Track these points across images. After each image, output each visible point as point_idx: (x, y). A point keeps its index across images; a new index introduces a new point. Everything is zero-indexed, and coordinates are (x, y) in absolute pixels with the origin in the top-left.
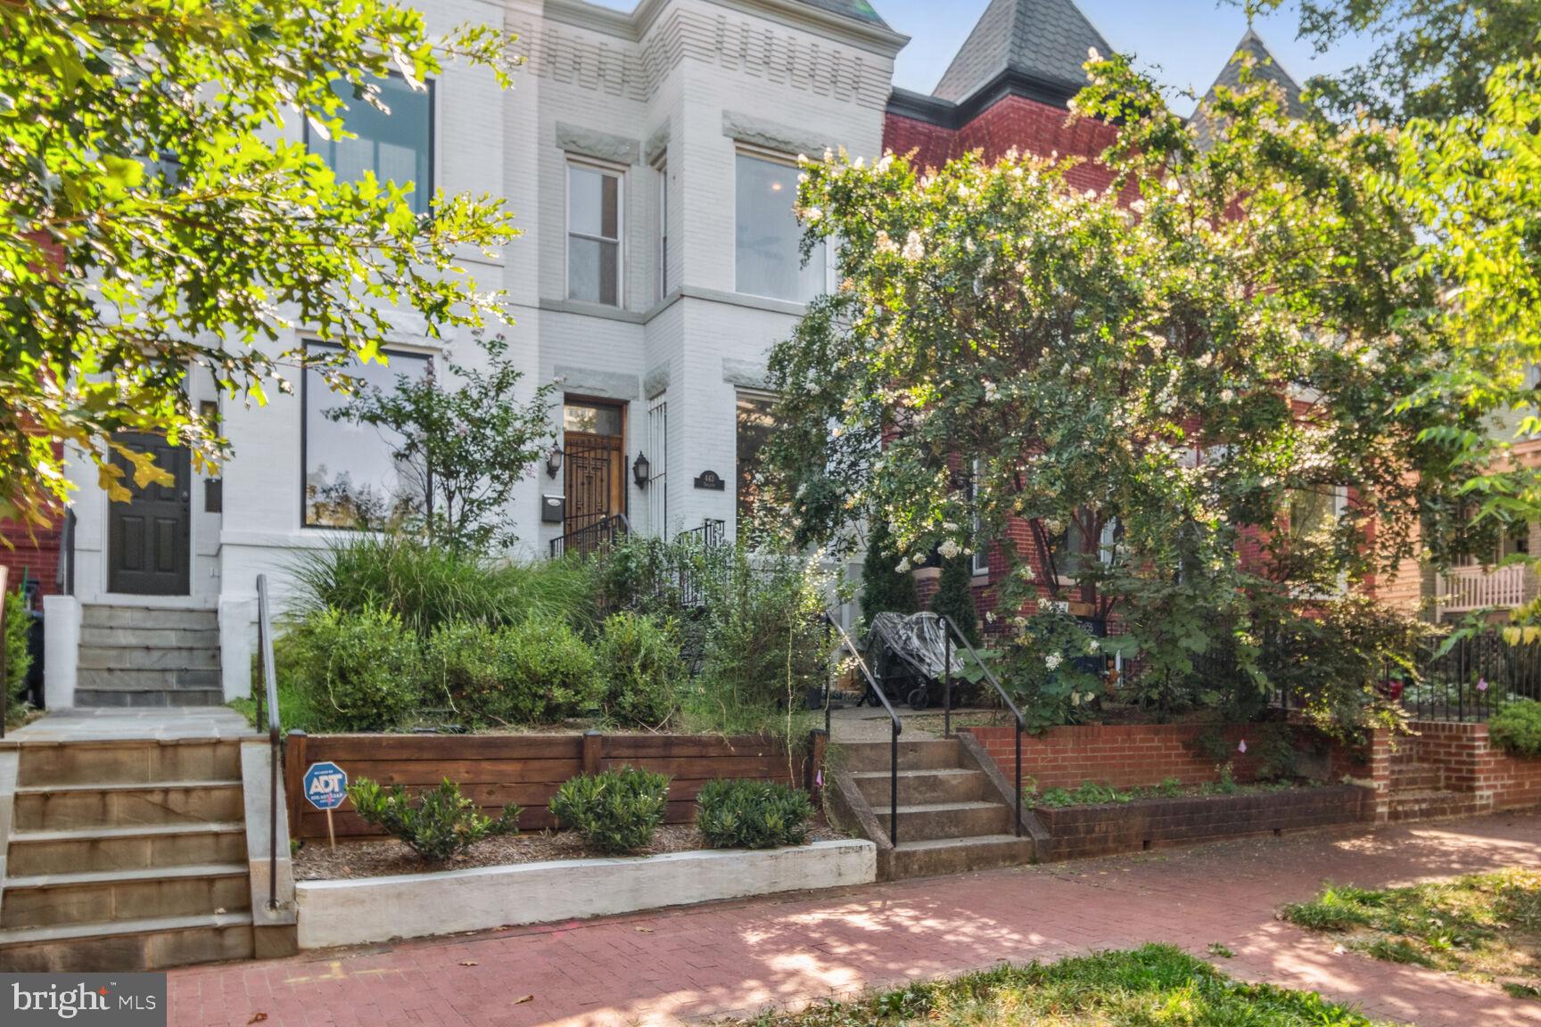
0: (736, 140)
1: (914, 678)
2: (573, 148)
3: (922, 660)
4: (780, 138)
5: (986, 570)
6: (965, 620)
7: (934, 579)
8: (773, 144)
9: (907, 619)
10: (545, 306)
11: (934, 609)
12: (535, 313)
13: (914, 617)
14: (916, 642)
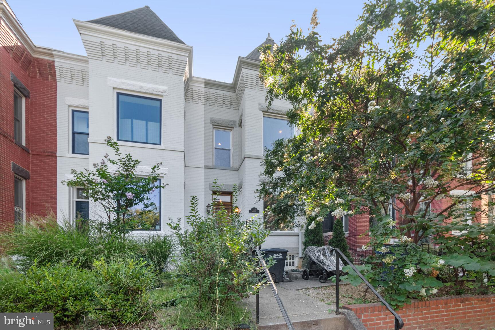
0: (263, 111)
1: (322, 271)
2: (215, 124)
3: (324, 264)
4: (278, 109)
5: (348, 232)
6: (343, 247)
7: (330, 235)
8: (276, 112)
9: (319, 248)
10: (206, 167)
11: (330, 244)
12: (203, 170)
13: (321, 248)
14: (322, 257)
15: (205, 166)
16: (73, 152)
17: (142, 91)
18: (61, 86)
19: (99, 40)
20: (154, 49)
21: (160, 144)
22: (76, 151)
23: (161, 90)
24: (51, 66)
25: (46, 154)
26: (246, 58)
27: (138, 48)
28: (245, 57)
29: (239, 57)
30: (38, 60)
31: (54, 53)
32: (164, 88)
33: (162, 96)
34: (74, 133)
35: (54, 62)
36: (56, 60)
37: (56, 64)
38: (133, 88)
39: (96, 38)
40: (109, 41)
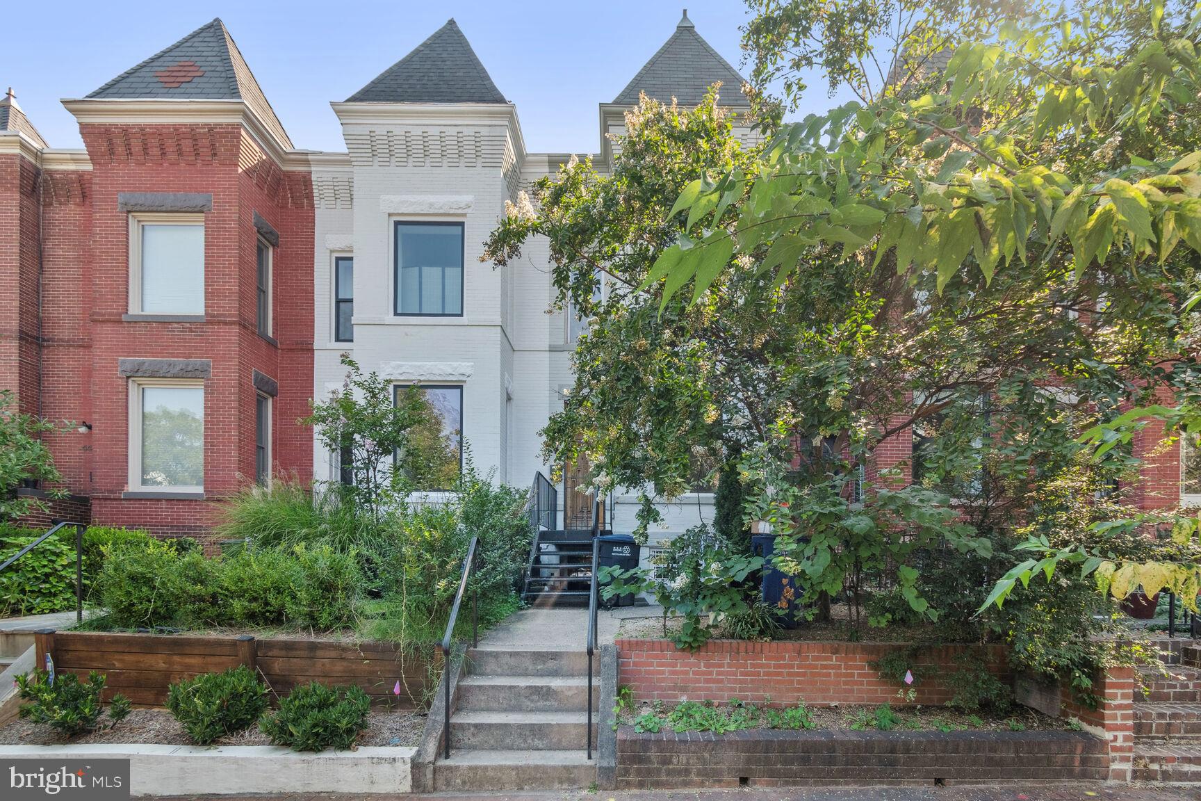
10: (552, 350)
12: (547, 354)
15: (550, 346)
16: (337, 339)
17: (432, 211)
18: (321, 214)
19: (366, 130)
20: (451, 125)
21: (461, 315)
22: (342, 337)
23: (463, 205)
24: (306, 180)
25: (300, 347)
26: (615, 103)
27: (425, 129)
28: (610, 101)
29: (601, 105)
30: (289, 175)
31: (310, 157)
32: (467, 198)
33: (464, 215)
34: (338, 302)
35: (310, 172)
36: (313, 169)
37: (314, 177)
38: (418, 210)
39: (363, 126)
40: (381, 126)
